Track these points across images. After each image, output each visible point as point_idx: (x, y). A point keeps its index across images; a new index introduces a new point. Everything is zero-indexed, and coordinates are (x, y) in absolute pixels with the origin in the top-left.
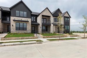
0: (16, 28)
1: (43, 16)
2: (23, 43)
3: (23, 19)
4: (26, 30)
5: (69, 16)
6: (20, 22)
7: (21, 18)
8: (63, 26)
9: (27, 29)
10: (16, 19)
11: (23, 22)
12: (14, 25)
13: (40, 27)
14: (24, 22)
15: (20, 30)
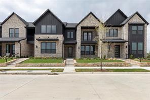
0: (41, 50)
1: (82, 28)
2: (31, 72)
3: (51, 37)
4: (55, 53)
5: (143, 22)
6: (47, 41)
7: (48, 35)
8: (127, 44)
9: (57, 52)
10: (41, 38)
11: (50, 41)
12: (39, 46)
13: (78, 48)
14: (52, 41)
15: (46, 53)
